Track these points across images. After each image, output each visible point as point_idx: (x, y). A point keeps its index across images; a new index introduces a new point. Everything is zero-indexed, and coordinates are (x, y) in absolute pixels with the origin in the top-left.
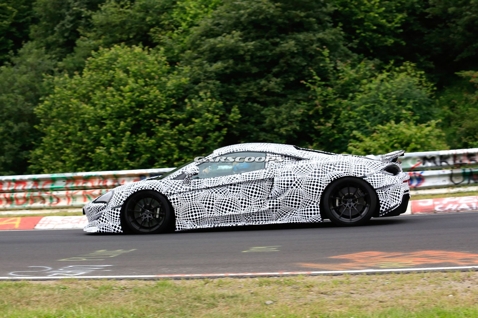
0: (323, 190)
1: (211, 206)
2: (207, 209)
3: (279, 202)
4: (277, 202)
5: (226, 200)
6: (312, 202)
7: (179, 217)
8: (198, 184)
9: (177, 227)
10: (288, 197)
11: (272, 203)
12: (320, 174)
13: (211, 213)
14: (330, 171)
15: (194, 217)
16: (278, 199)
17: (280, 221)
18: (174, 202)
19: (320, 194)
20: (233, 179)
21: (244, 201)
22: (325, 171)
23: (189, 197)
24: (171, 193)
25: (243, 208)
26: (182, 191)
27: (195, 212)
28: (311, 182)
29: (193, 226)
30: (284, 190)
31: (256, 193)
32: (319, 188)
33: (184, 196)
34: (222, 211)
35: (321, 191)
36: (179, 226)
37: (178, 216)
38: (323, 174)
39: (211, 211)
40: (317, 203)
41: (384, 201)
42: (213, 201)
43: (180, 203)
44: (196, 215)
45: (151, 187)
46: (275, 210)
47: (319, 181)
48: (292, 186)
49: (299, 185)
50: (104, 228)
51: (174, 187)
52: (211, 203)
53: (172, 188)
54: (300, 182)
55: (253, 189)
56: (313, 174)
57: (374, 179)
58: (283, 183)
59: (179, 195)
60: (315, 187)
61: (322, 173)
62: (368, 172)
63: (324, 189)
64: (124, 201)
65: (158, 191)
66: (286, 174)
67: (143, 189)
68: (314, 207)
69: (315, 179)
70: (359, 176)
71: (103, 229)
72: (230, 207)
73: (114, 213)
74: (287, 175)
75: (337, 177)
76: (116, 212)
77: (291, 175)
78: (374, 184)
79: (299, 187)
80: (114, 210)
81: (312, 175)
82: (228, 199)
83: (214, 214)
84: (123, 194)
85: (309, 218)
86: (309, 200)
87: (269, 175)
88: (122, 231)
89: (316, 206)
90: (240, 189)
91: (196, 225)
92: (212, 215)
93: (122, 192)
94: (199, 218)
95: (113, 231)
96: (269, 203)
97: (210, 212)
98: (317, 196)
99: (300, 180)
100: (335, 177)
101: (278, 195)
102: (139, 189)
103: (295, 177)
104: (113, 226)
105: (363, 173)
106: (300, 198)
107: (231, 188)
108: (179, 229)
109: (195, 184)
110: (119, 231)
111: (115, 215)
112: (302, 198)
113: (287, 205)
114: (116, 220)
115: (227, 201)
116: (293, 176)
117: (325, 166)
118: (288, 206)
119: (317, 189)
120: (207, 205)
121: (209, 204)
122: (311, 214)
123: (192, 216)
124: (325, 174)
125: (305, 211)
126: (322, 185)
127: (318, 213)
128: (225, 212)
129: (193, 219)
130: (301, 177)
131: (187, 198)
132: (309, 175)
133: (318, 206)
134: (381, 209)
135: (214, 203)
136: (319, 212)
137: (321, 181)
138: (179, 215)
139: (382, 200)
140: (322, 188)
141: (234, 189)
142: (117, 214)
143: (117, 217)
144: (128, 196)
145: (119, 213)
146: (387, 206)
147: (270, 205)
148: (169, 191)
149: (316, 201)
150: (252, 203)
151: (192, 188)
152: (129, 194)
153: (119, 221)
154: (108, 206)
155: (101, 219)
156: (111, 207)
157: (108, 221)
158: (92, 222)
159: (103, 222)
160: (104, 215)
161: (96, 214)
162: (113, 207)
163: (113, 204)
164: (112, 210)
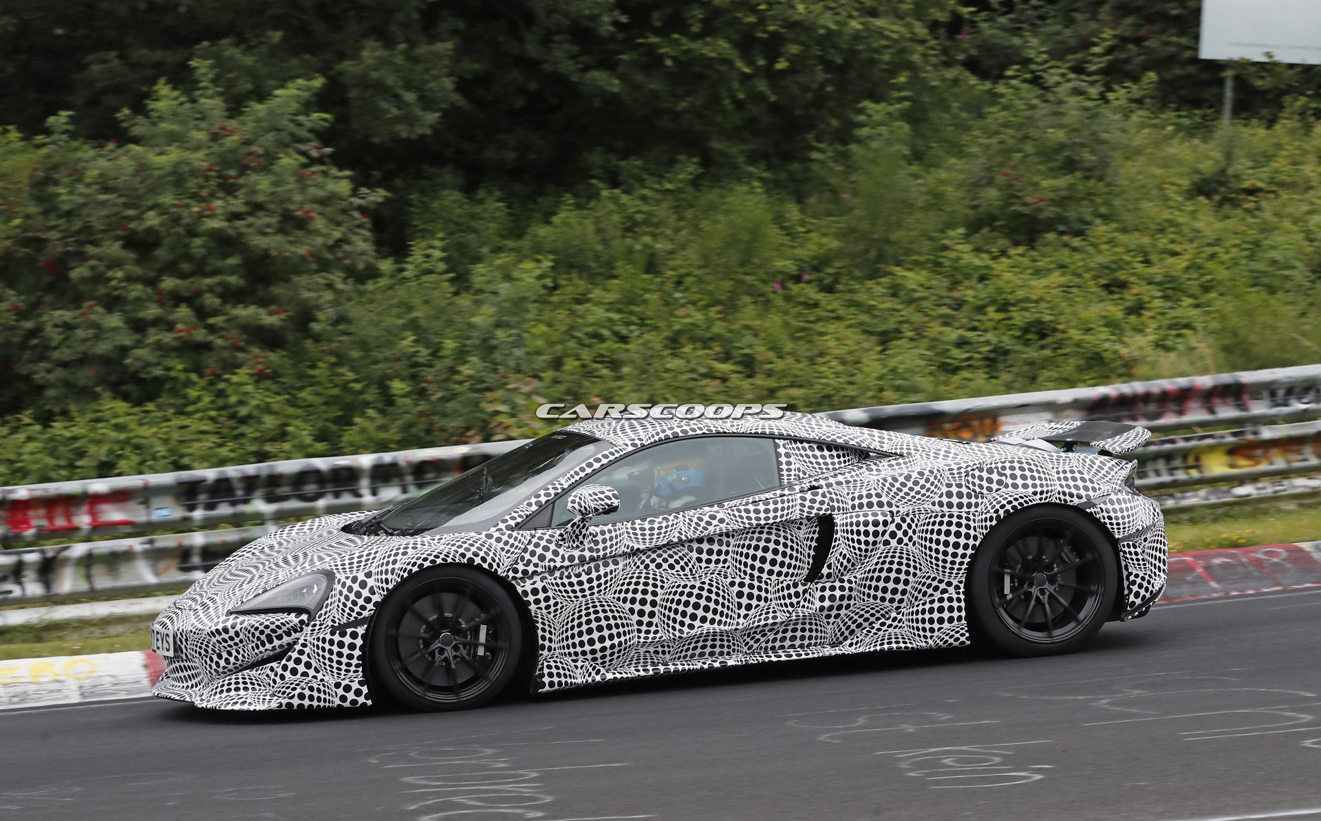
0: (974, 547)
1: (648, 608)
2: (635, 618)
3: (851, 589)
4: (842, 589)
5: (693, 587)
6: (943, 586)
7: (550, 649)
8: (604, 541)
9: (546, 680)
10: (874, 571)
11: (827, 593)
12: (965, 500)
13: (648, 632)
14: (989, 489)
15: (598, 646)
16: (846, 578)
17: (851, 645)
18: (537, 602)
19: (967, 560)
20: (709, 523)
21: (746, 590)
22: (978, 490)
23: (580, 583)
24: (525, 572)
25: (743, 612)
26: (558, 565)
27: (600, 629)
28: (941, 523)
29: (593, 673)
30: (866, 551)
31: (773, 562)
32: (962, 541)
33: (566, 581)
34: (682, 624)
35: (969, 552)
36: (551, 675)
37: (547, 643)
38: (973, 501)
39: (650, 624)
40: (957, 587)
41: (1141, 574)
42: (655, 594)
43: (556, 604)
44: (602, 639)
45: (463, 555)
46: (834, 612)
47: (964, 522)
48: (887, 537)
49: (905, 533)
50: (307, 693)
51: (533, 554)
52: (649, 597)
53: (527, 556)
54: (909, 526)
55: (766, 549)
56: (945, 500)
57: (1115, 511)
58: (862, 528)
59: (550, 579)
60: (952, 539)
61: (969, 496)
62: (1094, 489)
63: (977, 543)
64: (376, 604)
65: (486, 566)
66: (865, 501)
67: (439, 561)
68: (950, 599)
69: (951, 516)
70: (1076, 501)
71: (301, 696)
72: (706, 609)
73: (341, 645)
74: (870, 505)
75: (1014, 507)
76: (347, 640)
77: (880, 504)
78: (1115, 527)
79: (906, 540)
80: (343, 634)
81: (941, 504)
82: (698, 584)
83: (656, 632)
84: (371, 582)
85: (936, 634)
86: (934, 579)
87: (816, 505)
88: (369, 703)
89: (955, 596)
90: (727, 553)
91: (603, 671)
92: (651, 635)
93: (369, 575)
94: (613, 646)
95: (337, 701)
96: (819, 594)
97: (644, 628)
98: (956, 566)
99: (908, 520)
100: (1008, 507)
101: (849, 566)
102: (427, 564)
103: (894, 509)
104: (338, 685)
105: (1083, 492)
106: (907, 573)
107: (700, 551)
108: (552, 684)
109: (596, 543)
110: (361, 700)
111: (346, 651)
112: (915, 575)
113: (869, 596)
114: (349, 665)
115: (696, 591)
116: (886, 508)
117: (973, 477)
118: (871, 600)
119: (956, 545)
120: (637, 607)
121: (643, 602)
122: (941, 621)
123: (591, 642)
124: (980, 500)
125: (923, 612)
126: (972, 532)
127: (959, 619)
128: (691, 627)
129: (593, 652)
130: (911, 508)
131: (577, 588)
132: (934, 504)
133: (962, 597)
134: (1132, 598)
135: (658, 599)
136: (963, 614)
137: (968, 519)
138: (550, 640)
139: (1135, 572)
140: (971, 542)
141: (710, 552)
142: (352, 647)
143: (350, 657)
144: (390, 586)
145: (359, 642)
146: (1147, 590)
147: (822, 599)
148: (521, 567)
149: (955, 582)
150: (769, 596)
151: (587, 554)
152: (394, 579)
153: (360, 669)
154: (318, 623)
155: (291, 665)
156: (330, 623)
157: (317, 671)
158: (234, 676)
159: (298, 676)
160: (301, 652)
161: (256, 651)
162: (336, 625)
163: (336, 616)
164: (333, 633)
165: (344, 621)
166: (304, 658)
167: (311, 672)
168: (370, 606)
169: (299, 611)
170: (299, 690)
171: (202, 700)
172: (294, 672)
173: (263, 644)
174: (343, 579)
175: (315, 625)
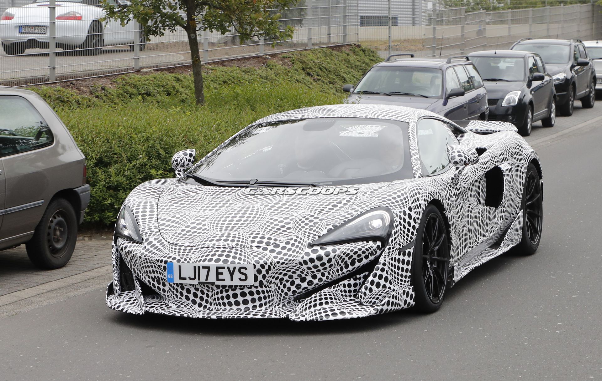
0: (524, 185)
2: (469, 234)
6: (517, 209)
7: (452, 258)
12: (519, 157)
17: (503, 246)
19: (522, 192)
23: (459, 212)
28: (518, 170)
32: (522, 181)
39: (471, 238)
42: (472, 218)
43: (456, 227)
45: (437, 194)
50: (391, 300)
51: (447, 192)
61: (519, 154)
64: (417, 230)
65: (442, 201)
67: (432, 198)
71: (388, 303)
73: (403, 262)
76: (406, 258)
79: (513, 181)
80: (404, 254)
83: (472, 243)
84: (413, 215)
85: (518, 237)
88: (414, 304)
93: (410, 209)
95: (403, 305)
97: (470, 241)
98: (520, 197)
100: (529, 161)
102: (429, 200)
104: (404, 293)
109: (457, 184)
110: (412, 302)
111: (405, 267)
114: (406, 277)
124: (522, 157)
127: (522, 228)
131: (458, 215)
132: (515, 159)
135: (473, 221)
136: (522, 225)
137: (522, 168)
142: (408, 263)
143: (407, 271)
144: (421, 217)
145: (411, 259)
149: (519, 206)
152: (421, 212)
153: (410, 279)
154: (391, 247)
155: (376, 280)
156: (398, 247)
157: (391, 283)
158: (318, 294)
159: (381, 288)
160: (383, 270)
161: (340, 272)
162: (401, 247)
163: (401, 241)
164: (399, 254)
165: (405, 244)
166: (384, 274)
167: (388, 285)
168: (415, 232)
169: (374, 239)
170: (387, 299)
171: (296, 315)
172: (378, 285)
173: (347, 267)
174: (399, 214)
175: (389, 249)
